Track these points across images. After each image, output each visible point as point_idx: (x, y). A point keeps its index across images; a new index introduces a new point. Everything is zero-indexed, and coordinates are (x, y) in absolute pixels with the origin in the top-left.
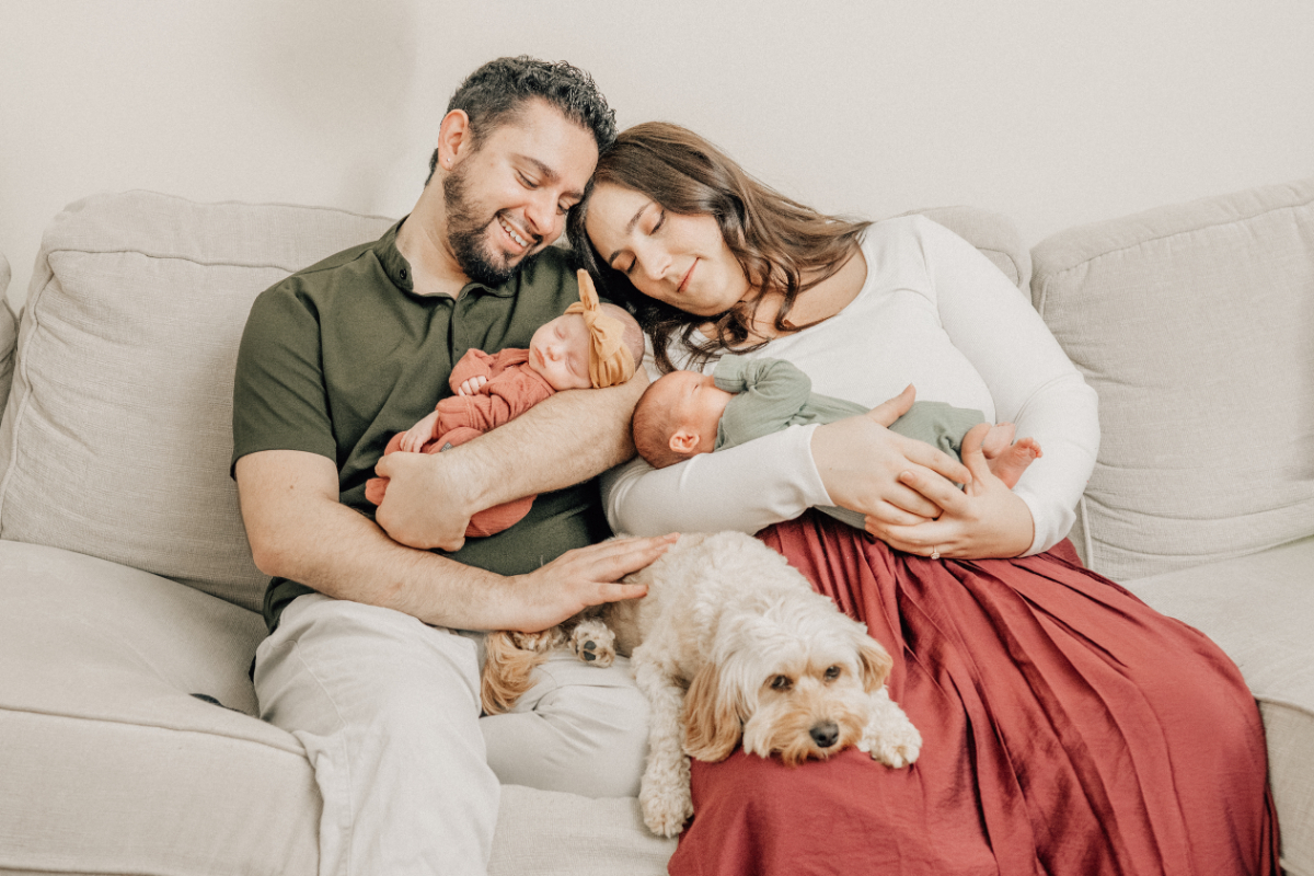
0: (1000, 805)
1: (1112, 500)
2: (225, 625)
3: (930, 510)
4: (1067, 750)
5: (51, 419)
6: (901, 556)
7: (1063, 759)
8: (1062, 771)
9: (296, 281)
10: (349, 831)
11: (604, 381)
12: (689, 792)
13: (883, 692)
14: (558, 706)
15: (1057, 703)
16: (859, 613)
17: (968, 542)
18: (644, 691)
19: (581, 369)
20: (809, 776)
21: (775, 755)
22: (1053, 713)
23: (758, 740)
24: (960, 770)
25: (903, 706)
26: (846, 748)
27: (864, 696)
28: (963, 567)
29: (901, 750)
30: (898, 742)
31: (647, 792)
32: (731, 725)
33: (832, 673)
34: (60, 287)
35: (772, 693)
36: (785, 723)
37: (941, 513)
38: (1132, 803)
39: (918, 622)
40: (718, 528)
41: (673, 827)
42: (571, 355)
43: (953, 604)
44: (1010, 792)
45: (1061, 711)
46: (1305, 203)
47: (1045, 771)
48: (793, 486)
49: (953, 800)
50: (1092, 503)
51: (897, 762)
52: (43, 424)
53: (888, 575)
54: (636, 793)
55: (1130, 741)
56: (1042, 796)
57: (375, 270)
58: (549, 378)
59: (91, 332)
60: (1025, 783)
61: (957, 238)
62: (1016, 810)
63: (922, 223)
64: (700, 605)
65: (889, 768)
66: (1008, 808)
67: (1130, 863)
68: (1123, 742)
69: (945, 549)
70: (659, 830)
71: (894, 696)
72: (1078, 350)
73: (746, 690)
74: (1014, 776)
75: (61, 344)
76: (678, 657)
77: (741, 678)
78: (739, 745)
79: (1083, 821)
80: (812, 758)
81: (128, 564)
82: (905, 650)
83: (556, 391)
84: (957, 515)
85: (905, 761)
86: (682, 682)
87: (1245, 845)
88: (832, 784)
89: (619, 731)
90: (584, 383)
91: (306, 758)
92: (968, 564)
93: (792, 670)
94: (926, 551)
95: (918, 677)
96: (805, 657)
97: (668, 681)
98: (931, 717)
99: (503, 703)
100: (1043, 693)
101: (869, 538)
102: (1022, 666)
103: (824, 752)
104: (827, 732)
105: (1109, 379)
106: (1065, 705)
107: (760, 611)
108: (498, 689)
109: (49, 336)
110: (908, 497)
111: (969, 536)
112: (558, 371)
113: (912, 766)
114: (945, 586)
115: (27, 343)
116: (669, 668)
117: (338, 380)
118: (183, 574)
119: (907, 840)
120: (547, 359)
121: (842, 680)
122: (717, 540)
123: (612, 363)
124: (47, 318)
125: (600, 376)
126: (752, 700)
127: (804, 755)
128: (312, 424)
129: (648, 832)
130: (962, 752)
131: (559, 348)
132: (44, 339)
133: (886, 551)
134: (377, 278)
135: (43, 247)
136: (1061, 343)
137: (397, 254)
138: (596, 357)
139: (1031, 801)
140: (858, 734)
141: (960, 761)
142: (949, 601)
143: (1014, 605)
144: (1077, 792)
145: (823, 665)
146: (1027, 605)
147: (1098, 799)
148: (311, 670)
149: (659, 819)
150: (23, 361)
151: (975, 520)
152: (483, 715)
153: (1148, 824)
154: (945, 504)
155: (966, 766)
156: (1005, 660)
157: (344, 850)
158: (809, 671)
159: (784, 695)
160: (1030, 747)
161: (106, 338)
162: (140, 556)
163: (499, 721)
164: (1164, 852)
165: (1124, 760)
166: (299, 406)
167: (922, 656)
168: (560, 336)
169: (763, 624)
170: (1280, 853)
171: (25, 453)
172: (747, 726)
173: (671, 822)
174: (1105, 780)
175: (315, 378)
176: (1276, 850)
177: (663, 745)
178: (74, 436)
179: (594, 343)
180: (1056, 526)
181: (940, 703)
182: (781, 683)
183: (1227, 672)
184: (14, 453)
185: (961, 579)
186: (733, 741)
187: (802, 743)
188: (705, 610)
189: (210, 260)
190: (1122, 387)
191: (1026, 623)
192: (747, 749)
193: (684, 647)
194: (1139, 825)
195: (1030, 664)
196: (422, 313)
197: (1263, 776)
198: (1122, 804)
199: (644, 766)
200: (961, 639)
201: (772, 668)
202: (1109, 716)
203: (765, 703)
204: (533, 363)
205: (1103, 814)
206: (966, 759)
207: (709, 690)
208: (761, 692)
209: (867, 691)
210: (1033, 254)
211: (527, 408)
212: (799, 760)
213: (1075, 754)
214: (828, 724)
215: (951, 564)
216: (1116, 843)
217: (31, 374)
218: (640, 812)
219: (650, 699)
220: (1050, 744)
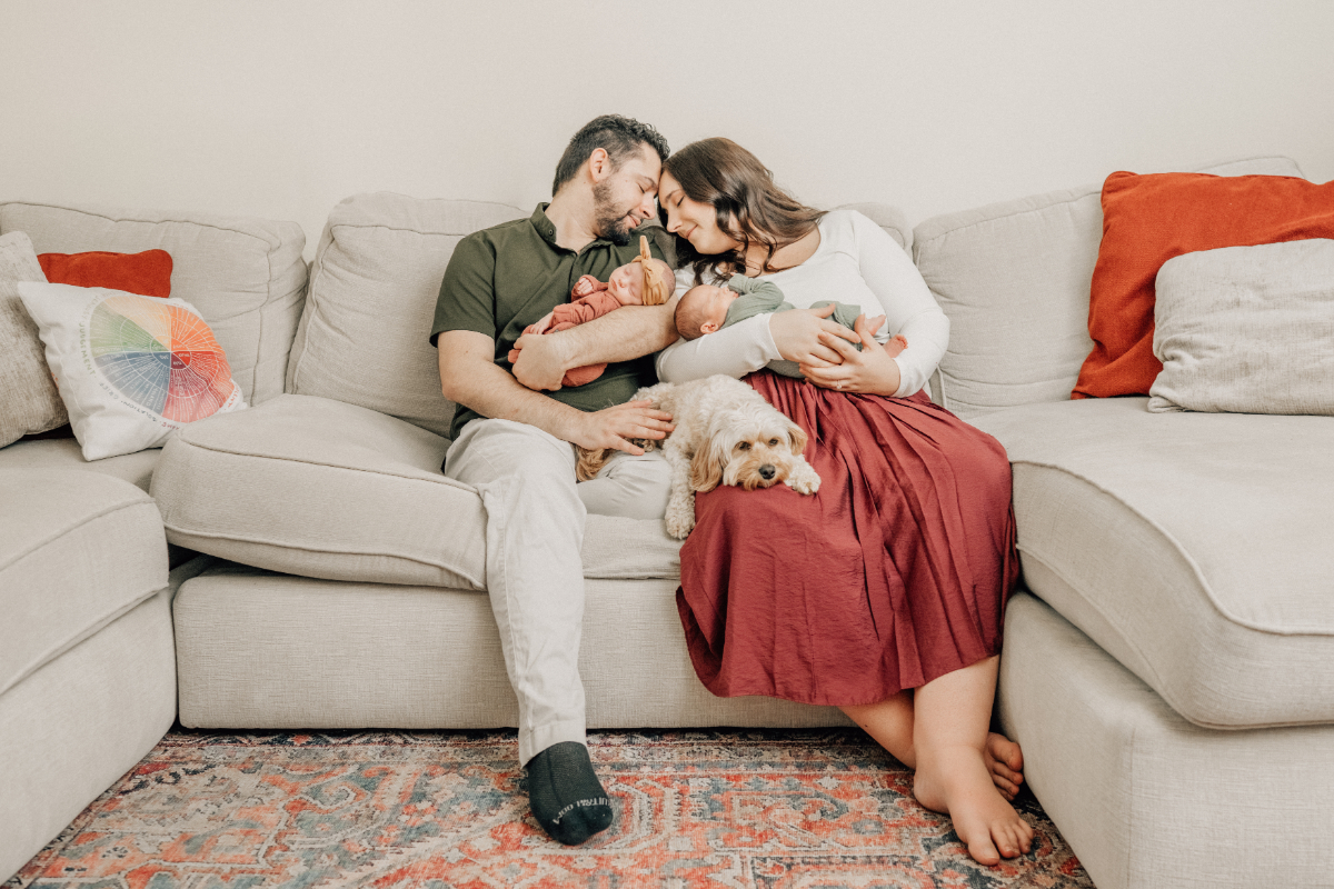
0: (864, 518)
1: (958, 374)
2: (428, 443)
3: (836, 358)
4: (903, 488)
5: (329, 324)
6: (821, 389)
7: (901, 493)
8: (900, 500)
9: (484, 234)
10: (503, 532)
11: (650, 302)
12: (693, 514)
13: (802, 457)
14: (620, 472)
15: (898, 463)
16: (794, 418)
17: (858, 380)
18: (670, 462)
19: (637, 292)
20: (758, 496)
21: (740, 484)
22: (896, 470)
23: (730, 478)
24: (843, 500)
25: (814, 466)
26: (779, 482)
27: (791, 456)
28: (855, 397)
29: (809, 485)
30: (807, 481)
31: (669, 514)
32: (717, 470)
33: (773, 442)
34: (337, 246)
35: (740, 451)
36: (746, 467)
37: (843, 360)
38: (936, 515)
39: (826, 425)
40: (714, 372)
41: (682, 533)
42: (632, 284)
43: (849, 417)
44: (870, 511)
45: (900, 468)
46: (1076, 200)
47: (890, 501)
48: (760, 348)
49: (839, 514)
50: (946, 376)
51: (806, 491)
52: (325, 327)
53: (812, 400)
54: (663, 517)
55: (936, 482)
56: (888, 513)
57: (531, 230)
58: (619, 297)
59: (355, 273)
60: (879, 507)
61: (868, 220)
62: (874, 521)
63: (855, 214)
64: (702, 411)
65: (802, 495)
66: (869, 520)
67: (933, 546)
68: (933, 482)
69: (845, 383)
70: (675, 535)
71: (808, 460)
72: (934, 286)
73: (726, 450)
74: (874, 503)
75: (338, 281)
76: (689, 441)
77: (724, 443)
78: (721, 481)
79: (910, 526)
80: (760, 487)
81: (372, 408)
82: (818, 440)
83: (622, 305)
84: (851, 361)
85: (810, 491)
86: (690, 455)
87: (997, 538)
88: (771, 501)
89: (654, 483)
90: (638, 301)
91: (479, 495)
92: (859, 395)
93: (750, 439)
94: (834, 384)
95: (824, 454)
96: (758, 432)
97: (683, 456)
98: (829, 473)
99: (590, 475)
100: (892, 459)
101: (802, 380)
102: (883, 447)
103: (767, 483)
104: (769, 470)
105: (957, 303)
106: (903, 465)
107: (735, 409)
108: (587, 468)
109: (330, 276)
110: (825, 351)
111: (859, 375)
112: (624, 294)
113: (815, 494)
114: (845, 407)
115: (316, 280)
116: (684, 448)
117: (501, 292)
118: (405, 414)
119: (810, 532)
120: (618, 286)
121: (778, 446)
122: (713, 378)
123: (656, 290)
124: (329, 265)
125: (648, 298)
126: (728, 455)
127: (756, 484)
128: (483, 317)
129: (670, 537)
130: (845, 490)
131: (626, 280)
132: (326, 277)
133: (812, 386)
134: (532, 235)
135: (328, 224)
136: (927, 281)
137: (548, 221)
138: (647, 286)
139: (882, 517)
140: (786, 475)
141: (844, 495)
142: (846, 415)
143: (882, 415)
144: (907, 509)
145: (769, 438)
146: (889, 417)
147: (917, 513)
148: (479, 452)
149: (675, 528)
150: (314, 289)
151: (862, 365)
152: (578, 482)
153: (943, 524)
154: (845, 354)
155: (848, 499)
156: (874, 445)
157: (501, 541)
158: (760, 439)
159: (746, 452)
160: (883, 488)
161: (363, 276)
162: (379, 403)
163: (586, 484)
164: (951, 538)
165: (933, 491)
166: (478, 306)
167: (828, 443)
168: (627, 273)
169: (737, 414)
170: (1016, 542)
171: (313, 344)
172: (725, 469)
173: (682, 530)
174: (922, 504)
175: (489, 290)
176: (1014, 537)
177: (679, 488)
178: (343, 333)
179: (646, 277)
180: (914, 382)
181: (835, 466)
182: (745, 446)
183: (998, 450)
184: (306, 344)
185: (854, 403)
186: (717, 479)
187: (755, 476)
188: (705, 413)
189: (426, 231)
190: (964, 307)
191: (888, 425)
192: (725, 483)
193: (693, 435)
194: (938, 525)
195: (888, 446)
196: (556, 258)
197: (1009, 501)
198: (929, 514)
199: (668, 501)
200: (850, 434)
201: (739, 438)
202: (926, 469)
203: (735, 457)
204: (611, 289)
205: (919, 520)
206: (848, 494)
207: (705, 452)
208: (733, 451)
209: (793, 454)
210: (914, 231)
211: (604, 313)
212: (753, 488)
213: (906, 490)
214: (769, 466)
215: (850, 396)
216: (925, 535)
217: (318, 297)
218: (665, 527)
219: (673, 466)
220: (893, 485)
